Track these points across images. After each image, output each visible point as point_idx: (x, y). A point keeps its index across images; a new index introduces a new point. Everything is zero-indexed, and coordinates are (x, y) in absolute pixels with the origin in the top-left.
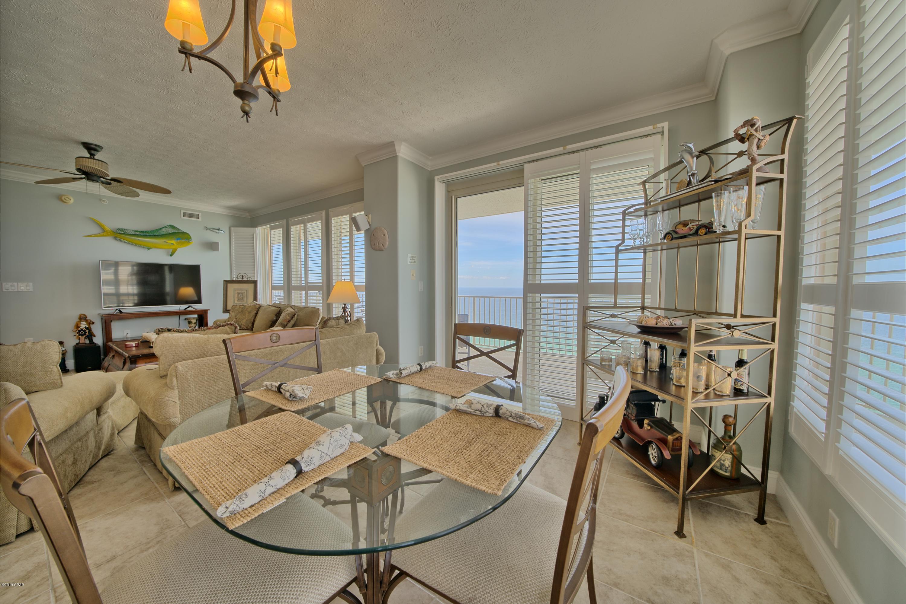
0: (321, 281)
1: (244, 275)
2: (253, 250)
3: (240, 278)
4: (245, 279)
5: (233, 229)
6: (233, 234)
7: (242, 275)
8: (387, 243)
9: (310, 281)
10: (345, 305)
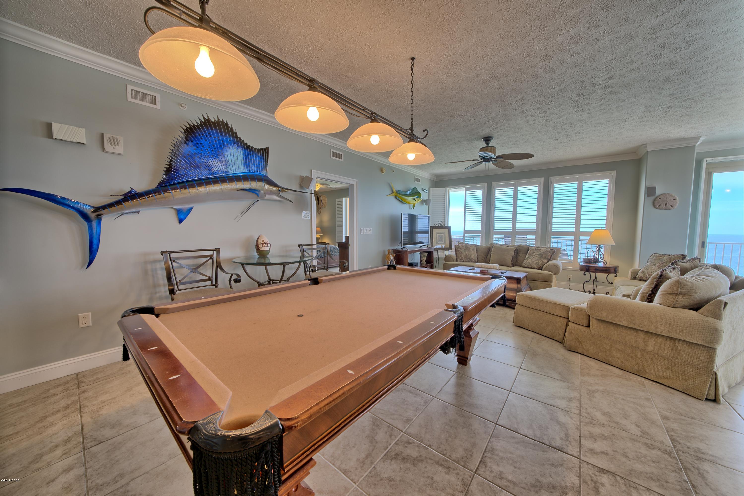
0: (535, 228)
1: (441, 222)
2: (444, 204)
3: (439, 225)
4: (442, 225)
5: (431, 189)
6: (431, 193)
7: (439, 222)
8: (677, 205)
9: (517, 228)
10: (599, 245)
